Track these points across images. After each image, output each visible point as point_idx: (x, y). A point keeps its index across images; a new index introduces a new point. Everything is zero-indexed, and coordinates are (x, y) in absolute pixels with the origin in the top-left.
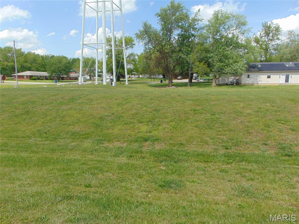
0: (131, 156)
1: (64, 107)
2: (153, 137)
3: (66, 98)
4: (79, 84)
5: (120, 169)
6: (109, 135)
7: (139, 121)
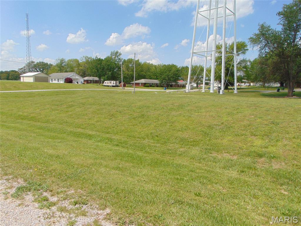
0: (243, 172)
1: (174, 113)
2: (270, 153)
3: (176, 105)
4: (187, 91)
5: (231, 184)
6: (217, 145)
7: (253, 133)
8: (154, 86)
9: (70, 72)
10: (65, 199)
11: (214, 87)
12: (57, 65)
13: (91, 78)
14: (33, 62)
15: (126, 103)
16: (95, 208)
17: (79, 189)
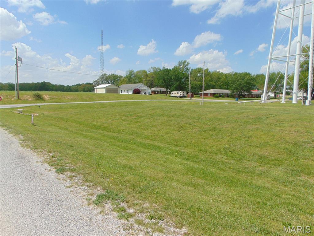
1: (249, 126)
3: (251, 117)
4: (262, 102)
6: (308, 167)
8: (224, 96)
9: (138, 83)
10: (141, 212)
11: (297, 97)
12: (127, 77)
13: (158, 89)
14: (105, 75)
15: (195, 114)
16: (172, 225)
17: (154, 203)
